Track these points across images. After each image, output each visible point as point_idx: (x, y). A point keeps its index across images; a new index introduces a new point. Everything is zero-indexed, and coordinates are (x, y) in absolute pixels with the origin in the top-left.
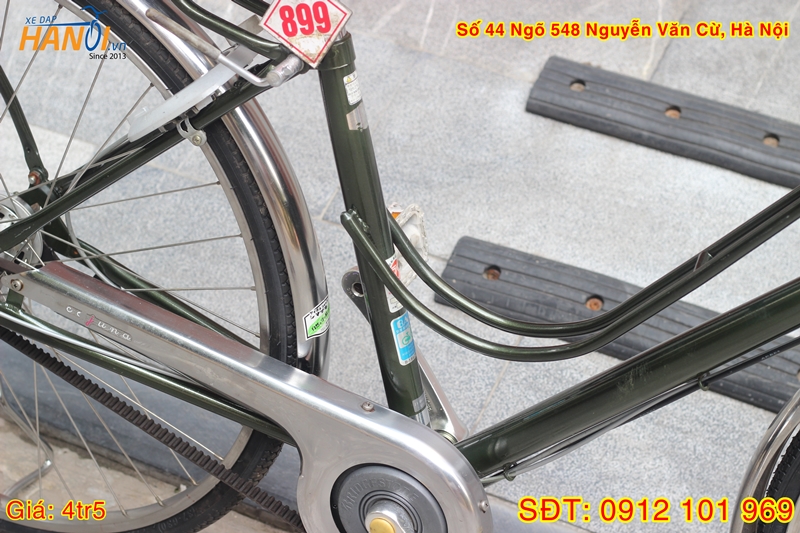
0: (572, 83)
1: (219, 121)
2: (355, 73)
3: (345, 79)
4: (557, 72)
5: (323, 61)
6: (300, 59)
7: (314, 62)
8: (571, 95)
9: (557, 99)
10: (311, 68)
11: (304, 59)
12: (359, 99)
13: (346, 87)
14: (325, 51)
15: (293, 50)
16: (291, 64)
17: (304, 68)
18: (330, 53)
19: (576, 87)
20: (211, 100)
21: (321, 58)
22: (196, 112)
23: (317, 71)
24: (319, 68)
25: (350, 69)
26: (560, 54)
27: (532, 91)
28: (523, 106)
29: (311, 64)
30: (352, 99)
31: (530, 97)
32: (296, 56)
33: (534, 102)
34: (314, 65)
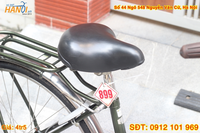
0: (187, 97)
1: (83, 120)
2: (120, 108)
3: (117, 110)
4: (183, 93)
5: (111, 105)
6: (105, 105)
7: (108, 106)
8: (186, 100)
9: (182, 101)
10: (107, 107)
11: (106, 105)
12: (121, 116)
13: (117, 113)
14: (111, 103)
15: (102, 102)
16: (102, 106)
17: (106, 107)
18: (113, 103)
19: (188, 98)
20: (81, 115)
21: (110, 105)
22: (76, 118)
23: (109, 108)
24: (110, 107)
25: (118, 107)
26: (183, 88)
27: (176, 99)
28: (173, 103)
29: (107, 106)
30: (119, 116)
31: (175, 101)
32: (103, 104)
33: (176, 102)
34: (108, 107)
